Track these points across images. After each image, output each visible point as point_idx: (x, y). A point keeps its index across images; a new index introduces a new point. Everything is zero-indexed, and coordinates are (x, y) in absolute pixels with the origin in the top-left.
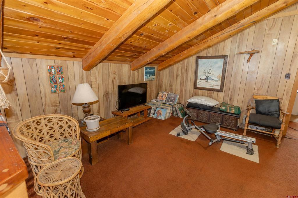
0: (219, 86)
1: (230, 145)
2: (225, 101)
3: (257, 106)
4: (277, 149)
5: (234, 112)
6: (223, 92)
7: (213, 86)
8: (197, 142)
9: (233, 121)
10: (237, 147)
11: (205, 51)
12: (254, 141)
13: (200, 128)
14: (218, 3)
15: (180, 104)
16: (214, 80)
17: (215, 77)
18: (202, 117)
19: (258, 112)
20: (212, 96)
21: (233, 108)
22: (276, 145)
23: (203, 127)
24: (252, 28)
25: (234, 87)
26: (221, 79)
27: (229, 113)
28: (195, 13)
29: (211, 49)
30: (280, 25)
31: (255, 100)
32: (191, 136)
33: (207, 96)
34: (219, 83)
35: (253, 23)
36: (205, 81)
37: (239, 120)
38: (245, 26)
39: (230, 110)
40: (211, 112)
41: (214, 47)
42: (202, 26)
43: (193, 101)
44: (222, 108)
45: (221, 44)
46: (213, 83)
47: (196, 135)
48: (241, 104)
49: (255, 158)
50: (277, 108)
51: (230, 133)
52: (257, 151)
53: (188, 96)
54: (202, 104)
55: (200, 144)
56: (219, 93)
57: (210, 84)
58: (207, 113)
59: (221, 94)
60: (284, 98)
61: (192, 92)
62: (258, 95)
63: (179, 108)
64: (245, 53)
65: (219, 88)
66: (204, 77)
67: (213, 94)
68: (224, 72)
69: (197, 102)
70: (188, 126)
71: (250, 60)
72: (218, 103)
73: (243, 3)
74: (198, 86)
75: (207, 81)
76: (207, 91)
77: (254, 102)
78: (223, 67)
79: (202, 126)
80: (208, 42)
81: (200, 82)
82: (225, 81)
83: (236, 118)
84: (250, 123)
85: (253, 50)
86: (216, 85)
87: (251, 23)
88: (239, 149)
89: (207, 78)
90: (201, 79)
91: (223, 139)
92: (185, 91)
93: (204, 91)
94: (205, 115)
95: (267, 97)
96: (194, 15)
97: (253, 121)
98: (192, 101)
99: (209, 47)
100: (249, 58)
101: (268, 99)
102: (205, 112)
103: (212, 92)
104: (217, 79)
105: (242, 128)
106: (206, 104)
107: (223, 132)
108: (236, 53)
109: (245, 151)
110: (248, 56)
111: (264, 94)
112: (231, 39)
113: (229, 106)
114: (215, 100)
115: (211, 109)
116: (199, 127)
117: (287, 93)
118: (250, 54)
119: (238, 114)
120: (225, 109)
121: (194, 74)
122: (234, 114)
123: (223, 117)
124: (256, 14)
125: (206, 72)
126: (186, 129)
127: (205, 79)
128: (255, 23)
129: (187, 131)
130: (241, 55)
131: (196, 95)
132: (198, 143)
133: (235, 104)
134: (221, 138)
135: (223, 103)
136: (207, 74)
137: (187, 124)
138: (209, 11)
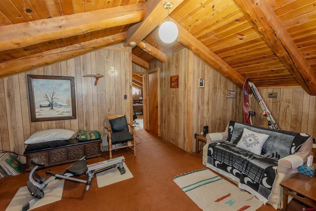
0: (70, 112)
1: (104, 175)
2: (80, 128)
3: (112, 126)
4: (135, 156)
5: (95, 138)
6: (76, 118)
7: (62, 114)
8: (65, 198)
9: (96, 148)
10: (111, 173)
11: (41, 69)
12: (123, 160)
13: (63, 175)
14: (62, 12)
15: (7, 152)
16: (63, 106)
17: (63, 103)
18: (56, 158)
19: (114, 131)
20: (63, 126)
21: (93, 134)
22: (134, 154)
23: (68, 171)
24: (93, 53)
25: (87, 112)
26: (71, 104)
27: (90, 140)
28: (29, 11)
29: (50, 67)
30: (113, 56)
31: (109, 121)
32: (51, 194)
33: (56, 128)
34: (70, 109)
35: (93, 48)
36: (49, 108)
37: (101, 144)
38: (87, 49)
39: (91, 137)
40: (68, 147)
41: (54, 65)
42: (42, 34)
43: (37, 141)
44: (82, 137)
45: (63, 63)
46: (61, 110)
47: (58, 188)
48: (98, 128)
49: (128, 175)
50: (126, 123)
51: (102, 162)
52: (127, 167)
53: (20, 135)
54: (54, 140)
55: (71, 198)
56: (72, 120)
57: (58, 112)
58: (64, 150)
59: (75, 122)
60: (127, 115)
61: (28, 127)
62: (110, 115)
63: (6, 161)
64: (91, 76)
65: (70, 114)
66: (47, 103)
67: (63, 124)
68: (74, 95)
69: (44, 141)
70: (41, 183)
71: (97, 83)
72: (74, 133)
73: (91, 26)
74: (37, 117)
75: (52, 108)
76: (54, 122)
77: (109, 122)
78: (71, 90)
79: (65, 171)
80: (44, 57)
81: (41, 110)
82: (76, 105)
83: (99, 143)
84: (113, 143)
85: (98, 74)
86: (67, 112)
87: (91, 48)
88: (114, 174)
89: (52, 105)
90: (41, 106)
91: (96, 173)
92: (13, 128)
93: (50, 122)
94: (61, 153)
95: (116, 116)
96: (25, 12)
97: (115, 140)
98: (35, 140)
99: (47, 64)
100: (96, 82)
101: (118, 117)
102: (60, 150)
103: (63, 121)
104: (66, 105)
105: (104, 151)
106: (60, 138)
107: (93, 164)
108: (82, 76)
109: (118, 172)
110: (94, 80)
111: (114, 114)
112: (73, 59)
113: (88, 132)
114: (69, 130)
115: (68, 143)
116: (62, 173)
117: (128, 109)
118: (96, 78)
119: (99, 139)
120: (85, 137)
121: (26, 100)
122: (96, 139)
123: (84, 148)
124: (94, 40)
125: (48, 96)
126: (39, 189)
127: (49, 106)
128: (95, 49)
129: (41, 191)
130: (88, 77)
131: (36, 130)
132: (68, 198)
133: (92, 129)
134: (93, 174)
135: (80, 131)
136: (50, 99)
137: (38, 180)
138: (50, 17)
